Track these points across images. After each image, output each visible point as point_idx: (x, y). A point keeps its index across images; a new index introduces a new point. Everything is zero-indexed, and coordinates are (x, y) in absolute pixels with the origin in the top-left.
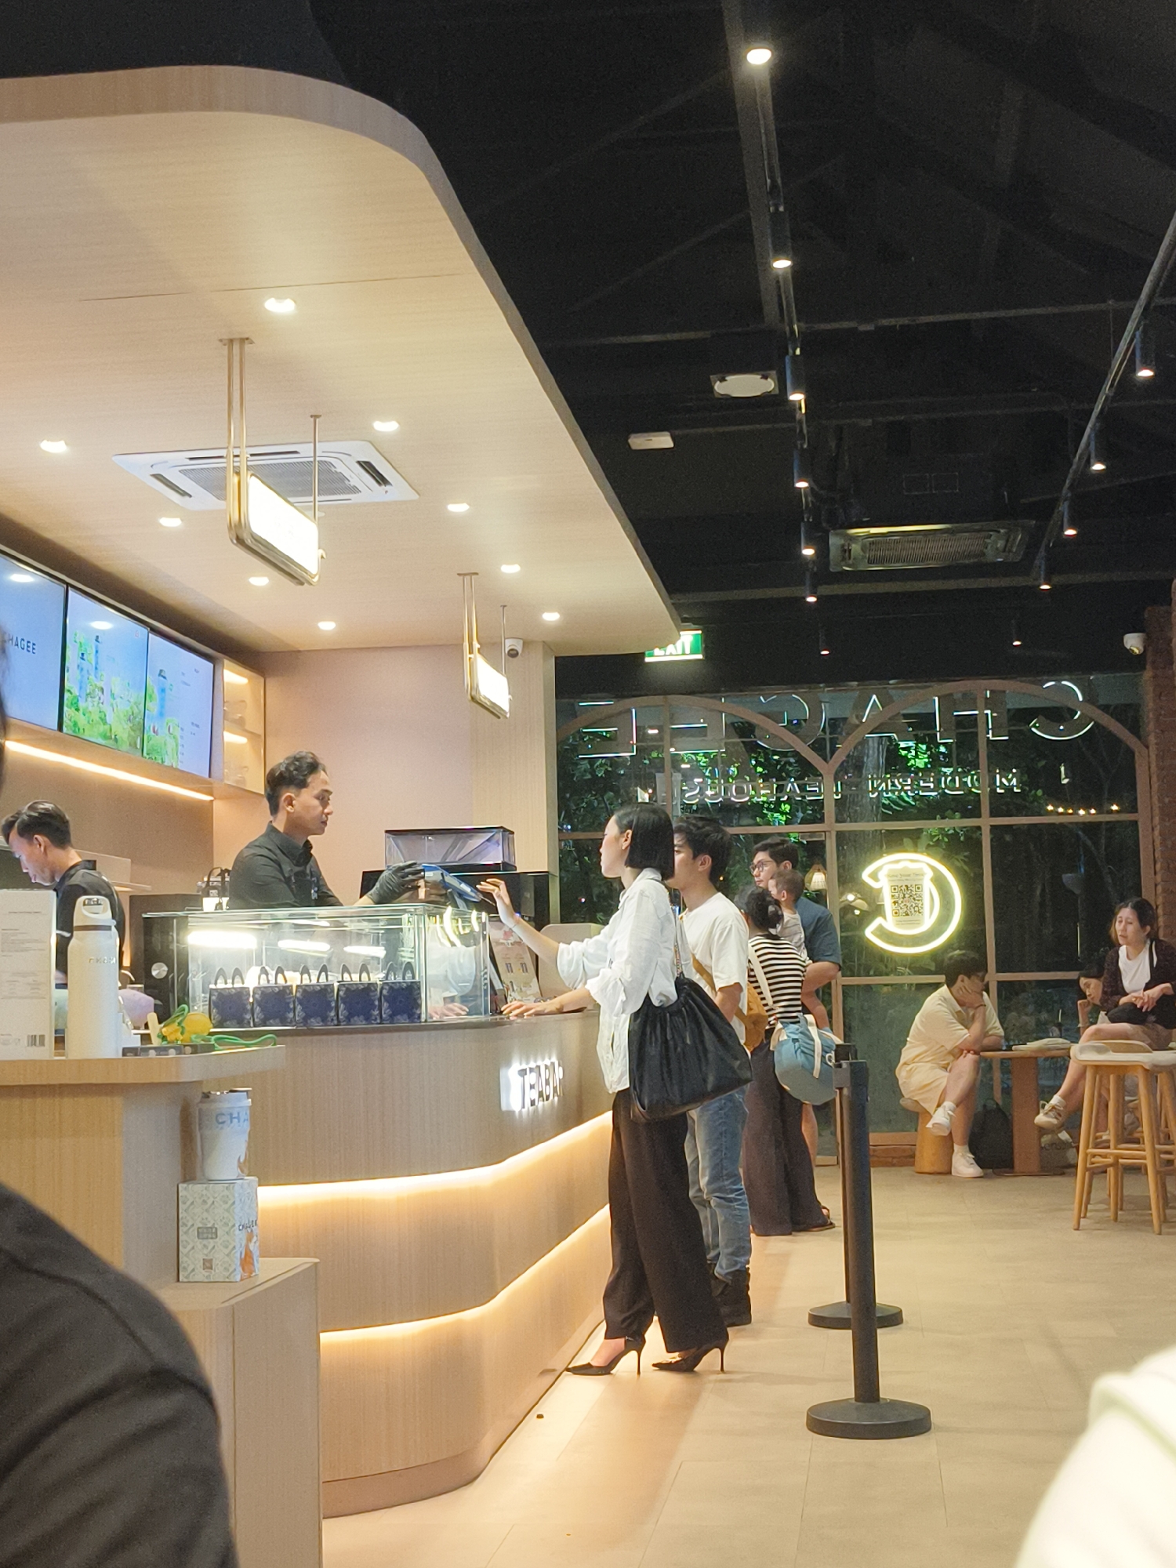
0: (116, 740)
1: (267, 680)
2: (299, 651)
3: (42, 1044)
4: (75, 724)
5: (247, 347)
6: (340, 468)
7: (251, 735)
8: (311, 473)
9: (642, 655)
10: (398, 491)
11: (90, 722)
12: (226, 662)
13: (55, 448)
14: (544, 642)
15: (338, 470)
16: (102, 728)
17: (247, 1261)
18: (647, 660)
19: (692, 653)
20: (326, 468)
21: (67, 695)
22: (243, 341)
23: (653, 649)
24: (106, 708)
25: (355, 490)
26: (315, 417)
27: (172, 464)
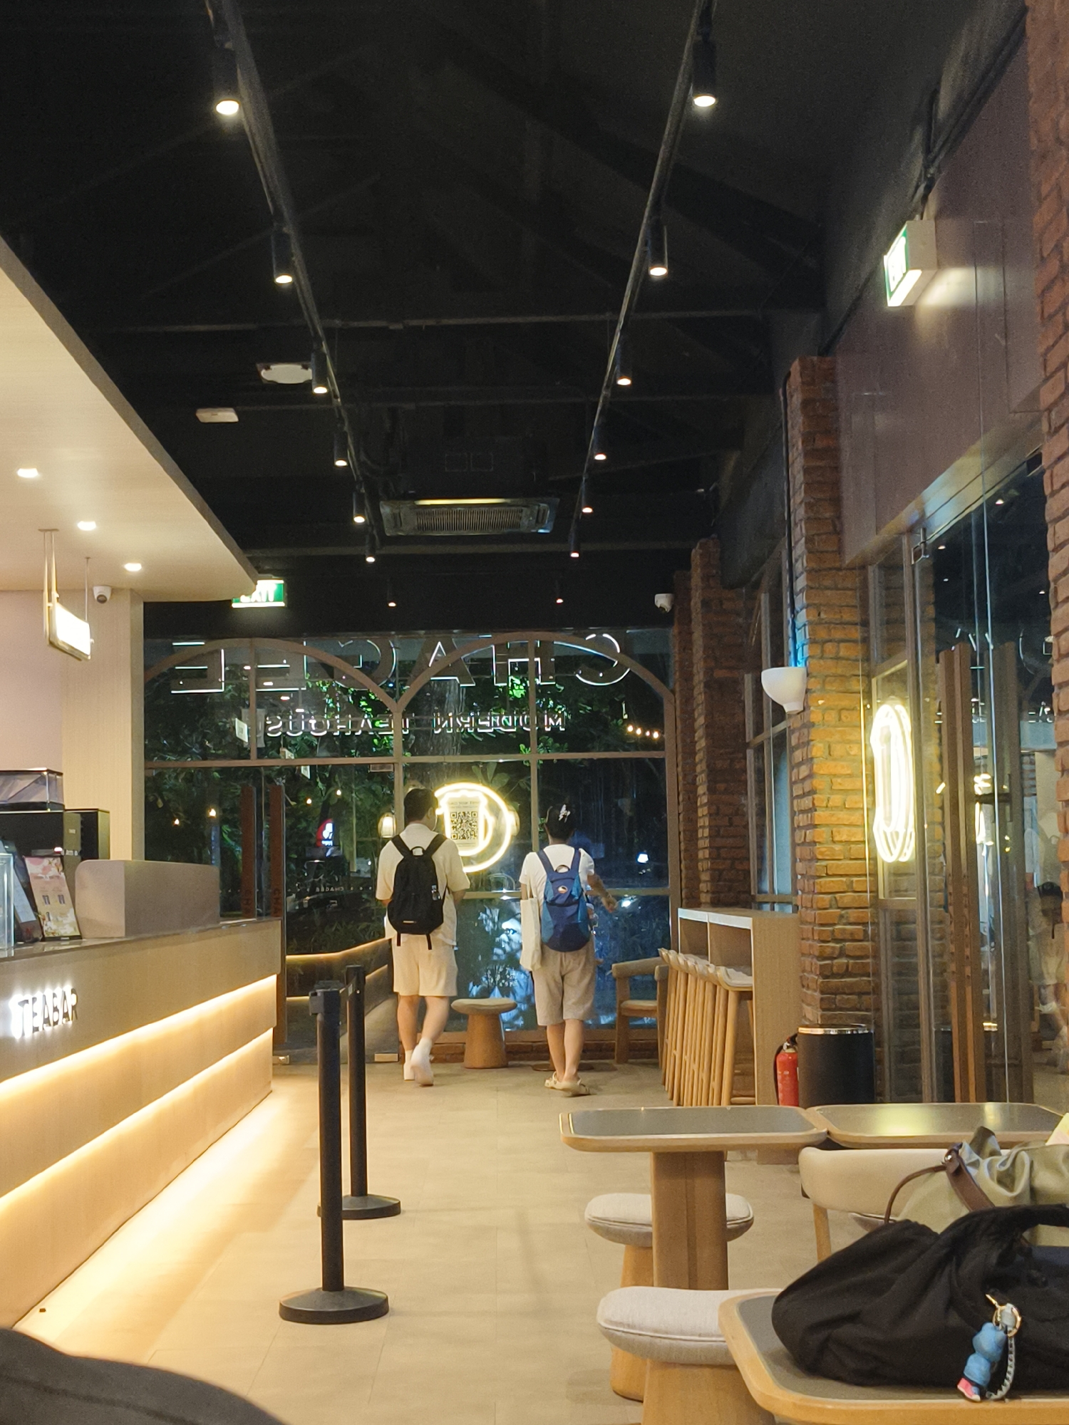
9: (230, 602)
14: (132, 590)
18: (235, 605)
19: (275, 600)
23: (240, 597)
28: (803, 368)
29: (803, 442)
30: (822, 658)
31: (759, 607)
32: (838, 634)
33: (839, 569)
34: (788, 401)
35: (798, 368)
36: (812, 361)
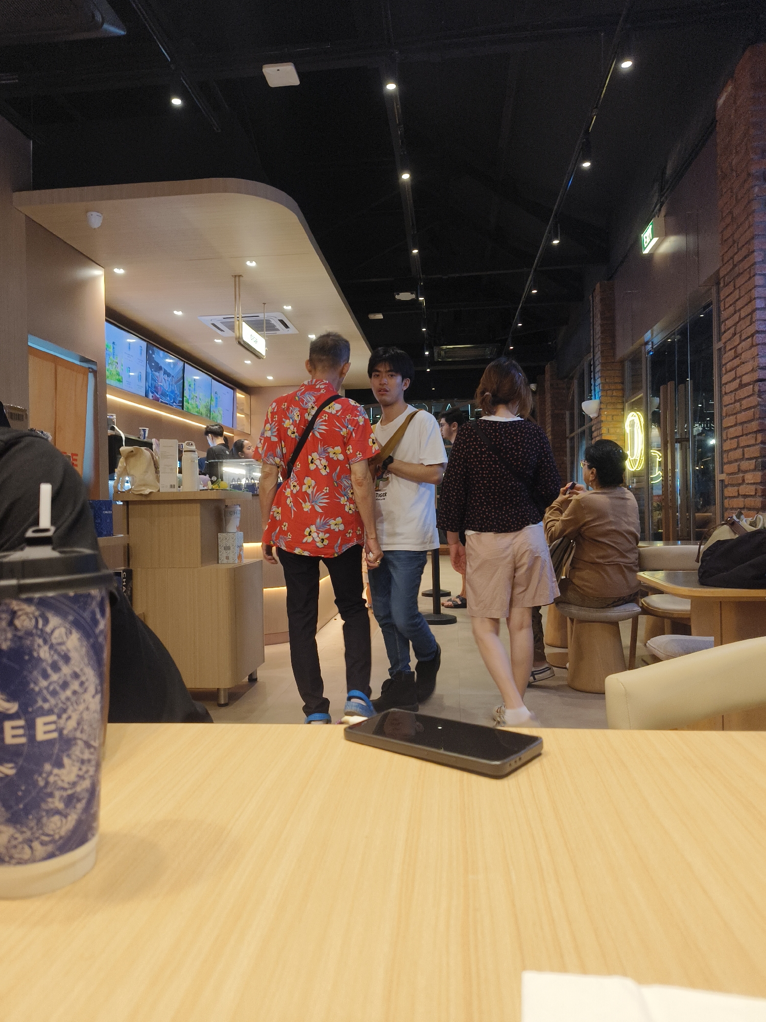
0: (201, 414)
1: (251, 397)
2: (261, 387)
3: (174, 487)
4: (188, 408)
5: (241, 278)
6: (273, 322)
7: (246, 415)
8: (263, 323)
10: (292, 330)
11: (193, 408)
12: (237, 390)
13: (179, 313)
15: (272, 322)
16: (197, 410)
17: (240, 557)
20: (268, 322)
21: (185, 398)
22: (240, 276)
24: (198, 403)
25: (278, 330)
26: (264, 304)
27: (218, 319)
28: (601, 286)
29: (600, 314)
30: (606, 396)
32: (613, 387)
33: (613, 362)
34: (594, 300)
36: (604, 283)
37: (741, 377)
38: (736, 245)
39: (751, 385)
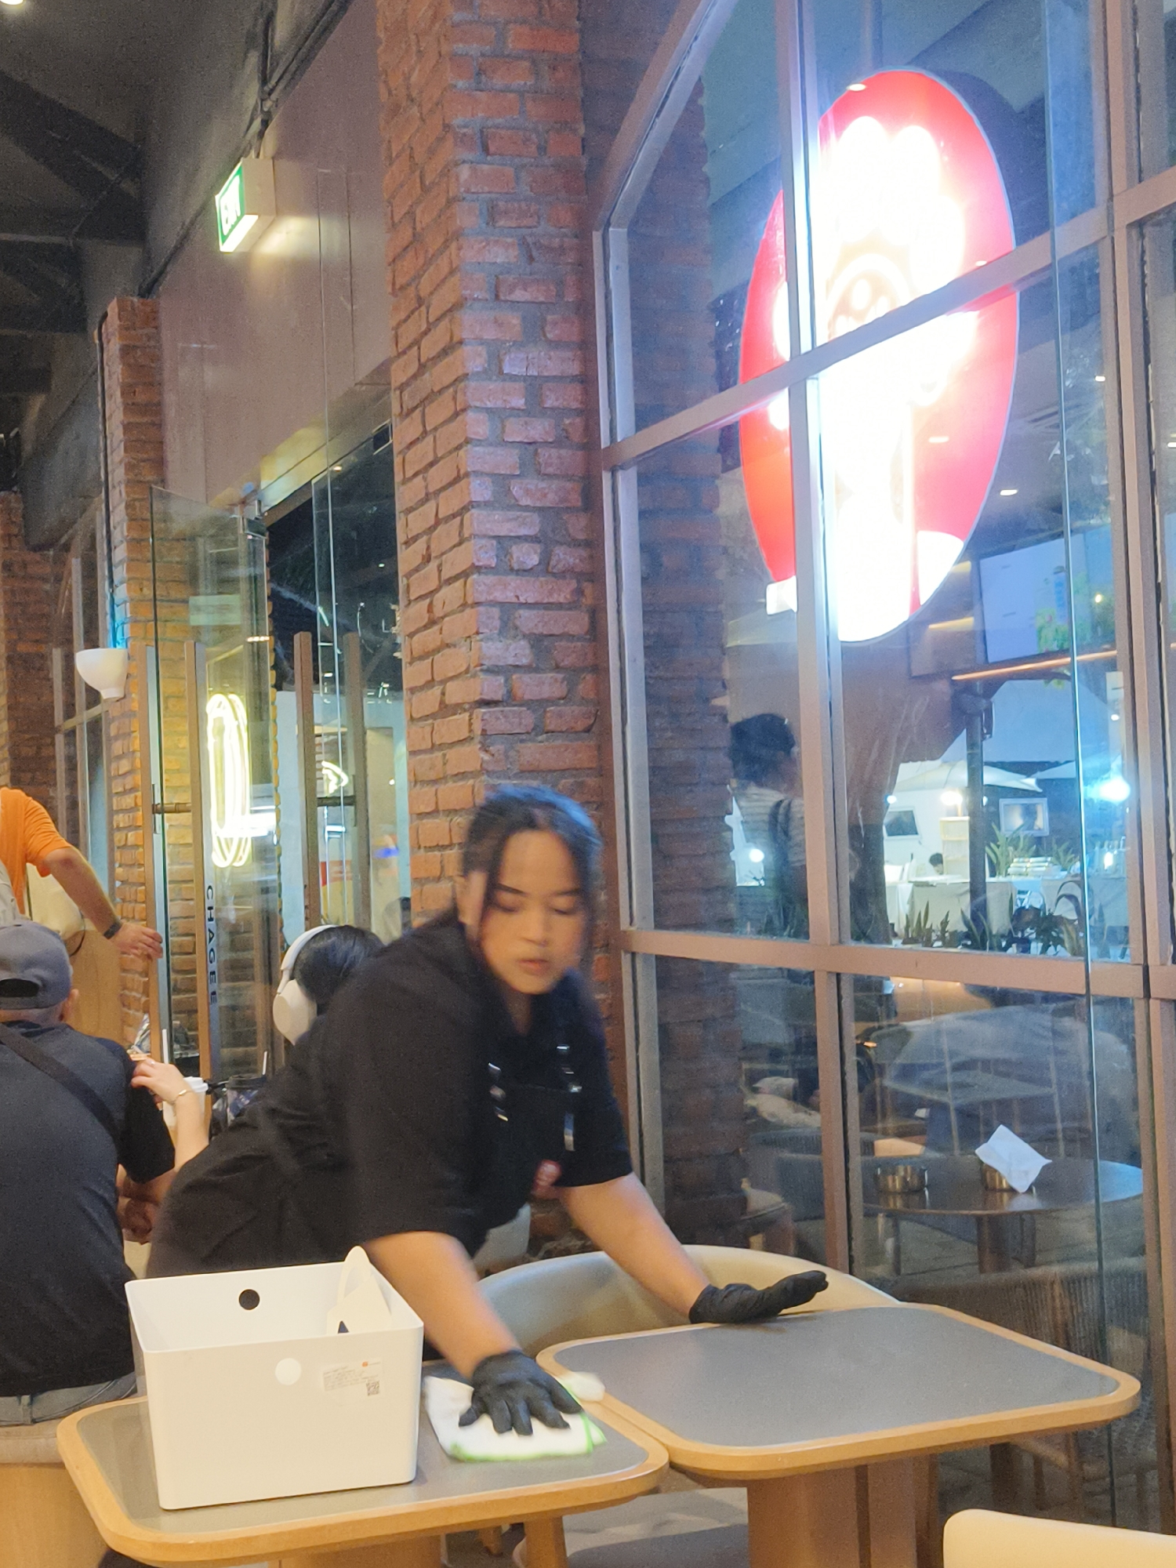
28: (121, 309)
29: (123, 394)
30: (145, 639)
31: (70, 574)
32: (164, 613)
33: (165, 540)
34: (105, 346)
35: (116, 310)
36: (132, 302)
37: (444, 682)
38: (423, 309)
39: (465, 711)
